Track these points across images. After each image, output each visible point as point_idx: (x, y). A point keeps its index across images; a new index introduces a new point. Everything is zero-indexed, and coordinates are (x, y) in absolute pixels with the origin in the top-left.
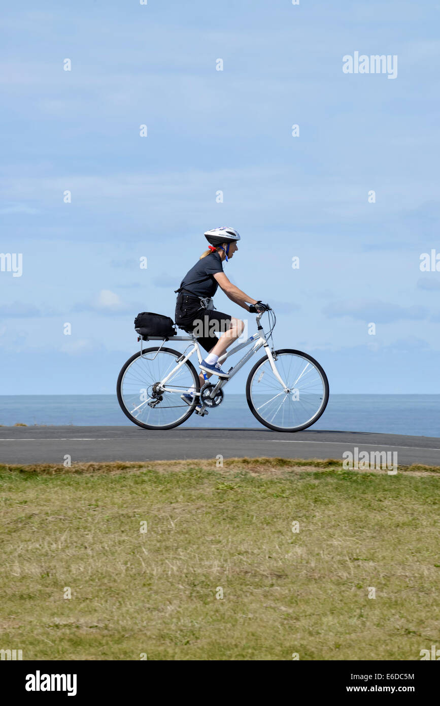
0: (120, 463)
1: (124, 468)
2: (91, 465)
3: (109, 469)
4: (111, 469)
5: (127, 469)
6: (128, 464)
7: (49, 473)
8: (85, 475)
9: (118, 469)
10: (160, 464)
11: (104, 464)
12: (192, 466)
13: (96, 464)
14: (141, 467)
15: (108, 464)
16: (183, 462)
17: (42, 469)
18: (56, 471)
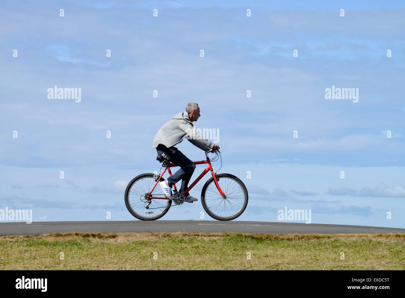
0: (316, 234)
1: (318, 238)
2: (296, 236)
3: (309, 238)
4: (310, 238)
5: (321, 238)
6: (321, 235)
7: (270, 240)
8: (293, 242)
9: (315, 238)
10: (341, 236)
11: (305, 235)
12: (363, 238)
13: (300, 235)
14: (329, 237)
15: (307, 235)
16: (356, 235)
17: (266, 237)
18: (275, 239)
